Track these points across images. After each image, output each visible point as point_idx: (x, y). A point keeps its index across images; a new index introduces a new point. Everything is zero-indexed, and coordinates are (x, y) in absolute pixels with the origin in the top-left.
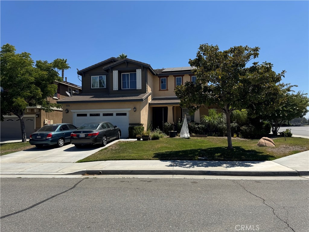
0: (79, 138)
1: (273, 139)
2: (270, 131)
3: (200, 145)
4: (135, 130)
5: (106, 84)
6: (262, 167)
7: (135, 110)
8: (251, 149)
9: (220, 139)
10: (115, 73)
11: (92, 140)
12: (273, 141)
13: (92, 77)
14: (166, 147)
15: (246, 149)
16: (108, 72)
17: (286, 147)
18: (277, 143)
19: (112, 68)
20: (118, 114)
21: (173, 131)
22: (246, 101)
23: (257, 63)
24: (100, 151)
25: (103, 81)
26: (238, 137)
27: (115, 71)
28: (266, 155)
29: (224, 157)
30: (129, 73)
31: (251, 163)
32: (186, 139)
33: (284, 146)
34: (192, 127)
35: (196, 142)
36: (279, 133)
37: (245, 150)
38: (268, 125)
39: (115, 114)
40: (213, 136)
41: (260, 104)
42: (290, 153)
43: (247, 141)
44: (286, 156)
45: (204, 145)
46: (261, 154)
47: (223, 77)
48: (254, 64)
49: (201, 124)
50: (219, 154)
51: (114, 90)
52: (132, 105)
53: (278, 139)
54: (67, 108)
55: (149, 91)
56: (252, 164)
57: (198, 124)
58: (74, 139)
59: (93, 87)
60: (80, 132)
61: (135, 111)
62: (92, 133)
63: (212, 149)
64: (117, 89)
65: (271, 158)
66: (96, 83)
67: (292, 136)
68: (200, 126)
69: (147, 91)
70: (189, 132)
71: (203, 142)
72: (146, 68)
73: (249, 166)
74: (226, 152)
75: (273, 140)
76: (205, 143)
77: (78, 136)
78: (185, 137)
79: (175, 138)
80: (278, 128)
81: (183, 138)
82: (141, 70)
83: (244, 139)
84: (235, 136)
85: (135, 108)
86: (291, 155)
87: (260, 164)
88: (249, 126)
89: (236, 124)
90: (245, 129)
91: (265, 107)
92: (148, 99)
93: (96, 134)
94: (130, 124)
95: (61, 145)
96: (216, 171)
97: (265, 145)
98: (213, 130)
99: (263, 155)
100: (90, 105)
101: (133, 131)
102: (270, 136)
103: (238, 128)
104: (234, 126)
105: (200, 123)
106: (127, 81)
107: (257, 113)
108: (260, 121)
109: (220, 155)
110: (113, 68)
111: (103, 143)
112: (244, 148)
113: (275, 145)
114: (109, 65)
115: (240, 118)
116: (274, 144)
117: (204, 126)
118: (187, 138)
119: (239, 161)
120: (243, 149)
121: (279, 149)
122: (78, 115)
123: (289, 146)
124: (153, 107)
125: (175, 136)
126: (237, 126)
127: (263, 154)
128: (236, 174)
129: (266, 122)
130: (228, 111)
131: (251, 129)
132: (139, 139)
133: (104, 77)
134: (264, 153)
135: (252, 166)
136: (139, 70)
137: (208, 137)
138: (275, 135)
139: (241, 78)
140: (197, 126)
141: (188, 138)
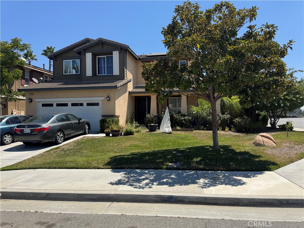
0: (23, 134)
1: (273, 134)
2: (267, 123)
3: (181, 142)
4: (107, 123)
5: (79, 69)
6: (260, 185)
7: (108, 99)
8: (243, 151)
9: (208, 133)
10: (89, 56)
11: (40, 136)
12: (273, 139)
13: (64, 61)
14: (136, 146)
15: (238, 151)
16: (80, 55)
17: (291, 146)
18: (278, 141)
19: (84, 50)
20: (89, 104)
21: (153, 124)
22: (238, 84)
23: (254, 26)
24: (47, 151)
25: (77, 66)
26: (231, 130)
27: (89, 53)
28: (265, 161)
29: (206, 164)
30: (105, 56)
31: (243, 177)
32: (167, 135)
33: (288, 144)
34: (177, 120)
35: (178, 138)
36: (279, 126)
37: (236, 152)
38: (265, 116)
39: (85, 104)
40: (201, 130)
41: (257, 87)
42: (297, 156)
43: (240, 136)
44: (293, 162)
45: (186, 142)
46: (257, 160)
47: (203, 46)
48: (250, 27)
49: (188, 116)
50: (199, 159)
51: (87, 75)
52: (106, 93)
53: (278, 135)
54: (31, 97)
55: (128, 78)
56: (244, 179)
57: (184, 116)
58: (17, 135)
59: (65, 73)
60: (24, 126)
61: (108, 101)
62: (39, 128)
63: (192, 150)
64: (91, 75)
65: (272, 167)
66: (69, 68)
67: (293, 130)
68: (186, 118)
69: (125, 78)
70: (171, 126)
71: (185, 138)
72: (124, 50)
73: (239, 183)
74: (209, 154)
75: (273, 136)
76: (188, 140)
77: (22, 131)
78: (166, 132)
79: (155, 132)
80: (277, 120)
81: (164, 133)
82: (118, 52)
83: (237, 134)
84: (226, 129)
85: (108, 97)
86: (300, 159)
87: (256, 178)
88: (244, 118)
89: (229, 116)
90: (239, 121)
91: (264, 91)
92: (128, 87)
93: (44, 129)
94: (102, 116)
95: (7, 142)
96: (182, 197)
97: (263, 144)
98: (202, 123)
99: (261, 161)
100: (56, 93)
101: (105, 124)
102: (268, 130)
103: (231, 119)
104: (226, 118)
105: (187, 114)
106: (103, 66)
107: (252, 101)
108: (257, 113)
109: (201, 160)
110: (86, 50)
111: (56, 140)
112: (234, 148)
113: (276, 144)
114: (80, 47)
115: (234, 108)
116: (274, 142)
117: (191, 118)
118: (168, 132)
119: (225, 171)
120: (233, 150)
121: (282, 149)
122: (44, 105)
123: (295, 144)
124: (136, 97)
125: (155, 130)
126: (229, 118)
127: (260, 159)
128: (215, 202)
129: (263, 113)
130: (214, 99)
131: (246, 122)
132: (108, 135)
133: (78, 61)
134: (261, 157)
135: (244, 183)
136: (116, 52)
137: (194, 131)
138: (273, 129)
139: (230, 48)
140: (183, 118)
141: (170, 133)
